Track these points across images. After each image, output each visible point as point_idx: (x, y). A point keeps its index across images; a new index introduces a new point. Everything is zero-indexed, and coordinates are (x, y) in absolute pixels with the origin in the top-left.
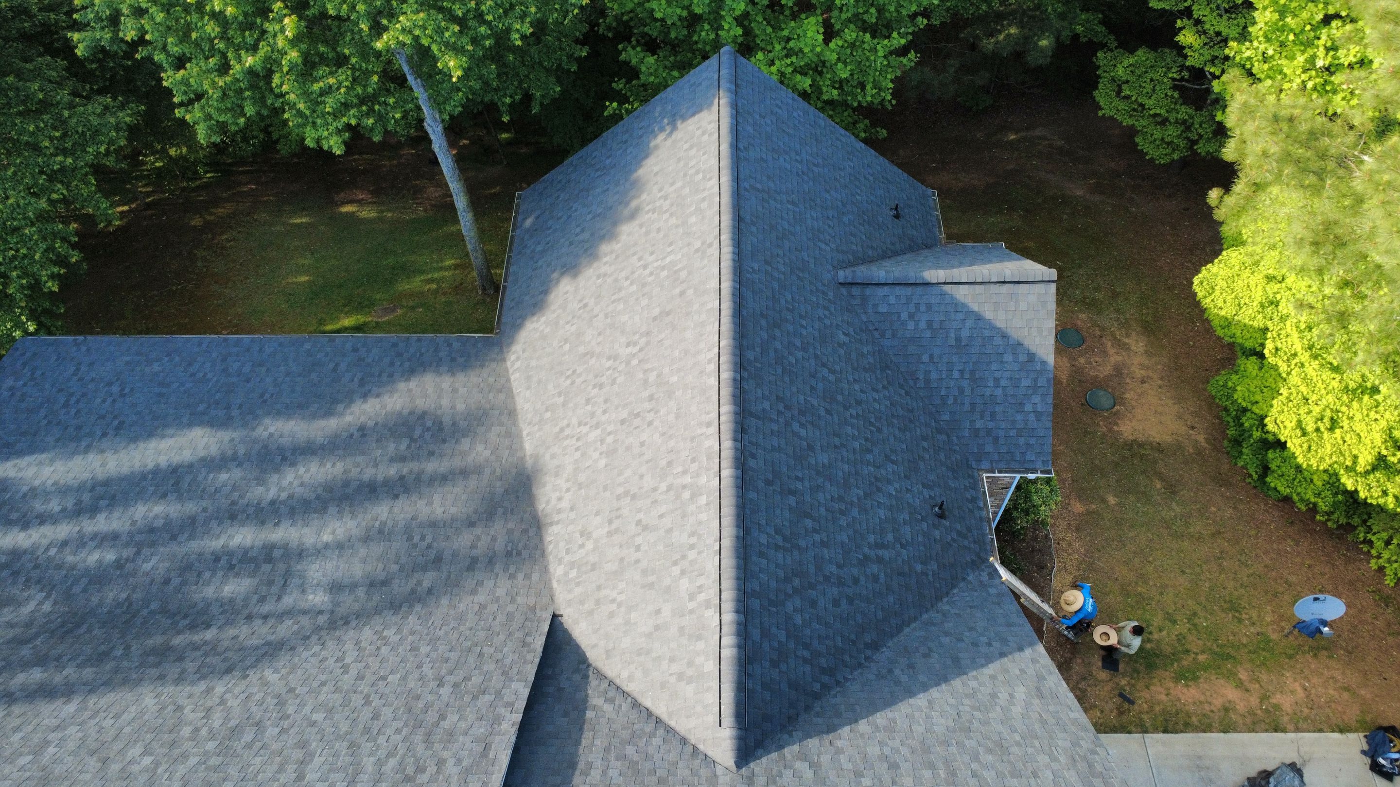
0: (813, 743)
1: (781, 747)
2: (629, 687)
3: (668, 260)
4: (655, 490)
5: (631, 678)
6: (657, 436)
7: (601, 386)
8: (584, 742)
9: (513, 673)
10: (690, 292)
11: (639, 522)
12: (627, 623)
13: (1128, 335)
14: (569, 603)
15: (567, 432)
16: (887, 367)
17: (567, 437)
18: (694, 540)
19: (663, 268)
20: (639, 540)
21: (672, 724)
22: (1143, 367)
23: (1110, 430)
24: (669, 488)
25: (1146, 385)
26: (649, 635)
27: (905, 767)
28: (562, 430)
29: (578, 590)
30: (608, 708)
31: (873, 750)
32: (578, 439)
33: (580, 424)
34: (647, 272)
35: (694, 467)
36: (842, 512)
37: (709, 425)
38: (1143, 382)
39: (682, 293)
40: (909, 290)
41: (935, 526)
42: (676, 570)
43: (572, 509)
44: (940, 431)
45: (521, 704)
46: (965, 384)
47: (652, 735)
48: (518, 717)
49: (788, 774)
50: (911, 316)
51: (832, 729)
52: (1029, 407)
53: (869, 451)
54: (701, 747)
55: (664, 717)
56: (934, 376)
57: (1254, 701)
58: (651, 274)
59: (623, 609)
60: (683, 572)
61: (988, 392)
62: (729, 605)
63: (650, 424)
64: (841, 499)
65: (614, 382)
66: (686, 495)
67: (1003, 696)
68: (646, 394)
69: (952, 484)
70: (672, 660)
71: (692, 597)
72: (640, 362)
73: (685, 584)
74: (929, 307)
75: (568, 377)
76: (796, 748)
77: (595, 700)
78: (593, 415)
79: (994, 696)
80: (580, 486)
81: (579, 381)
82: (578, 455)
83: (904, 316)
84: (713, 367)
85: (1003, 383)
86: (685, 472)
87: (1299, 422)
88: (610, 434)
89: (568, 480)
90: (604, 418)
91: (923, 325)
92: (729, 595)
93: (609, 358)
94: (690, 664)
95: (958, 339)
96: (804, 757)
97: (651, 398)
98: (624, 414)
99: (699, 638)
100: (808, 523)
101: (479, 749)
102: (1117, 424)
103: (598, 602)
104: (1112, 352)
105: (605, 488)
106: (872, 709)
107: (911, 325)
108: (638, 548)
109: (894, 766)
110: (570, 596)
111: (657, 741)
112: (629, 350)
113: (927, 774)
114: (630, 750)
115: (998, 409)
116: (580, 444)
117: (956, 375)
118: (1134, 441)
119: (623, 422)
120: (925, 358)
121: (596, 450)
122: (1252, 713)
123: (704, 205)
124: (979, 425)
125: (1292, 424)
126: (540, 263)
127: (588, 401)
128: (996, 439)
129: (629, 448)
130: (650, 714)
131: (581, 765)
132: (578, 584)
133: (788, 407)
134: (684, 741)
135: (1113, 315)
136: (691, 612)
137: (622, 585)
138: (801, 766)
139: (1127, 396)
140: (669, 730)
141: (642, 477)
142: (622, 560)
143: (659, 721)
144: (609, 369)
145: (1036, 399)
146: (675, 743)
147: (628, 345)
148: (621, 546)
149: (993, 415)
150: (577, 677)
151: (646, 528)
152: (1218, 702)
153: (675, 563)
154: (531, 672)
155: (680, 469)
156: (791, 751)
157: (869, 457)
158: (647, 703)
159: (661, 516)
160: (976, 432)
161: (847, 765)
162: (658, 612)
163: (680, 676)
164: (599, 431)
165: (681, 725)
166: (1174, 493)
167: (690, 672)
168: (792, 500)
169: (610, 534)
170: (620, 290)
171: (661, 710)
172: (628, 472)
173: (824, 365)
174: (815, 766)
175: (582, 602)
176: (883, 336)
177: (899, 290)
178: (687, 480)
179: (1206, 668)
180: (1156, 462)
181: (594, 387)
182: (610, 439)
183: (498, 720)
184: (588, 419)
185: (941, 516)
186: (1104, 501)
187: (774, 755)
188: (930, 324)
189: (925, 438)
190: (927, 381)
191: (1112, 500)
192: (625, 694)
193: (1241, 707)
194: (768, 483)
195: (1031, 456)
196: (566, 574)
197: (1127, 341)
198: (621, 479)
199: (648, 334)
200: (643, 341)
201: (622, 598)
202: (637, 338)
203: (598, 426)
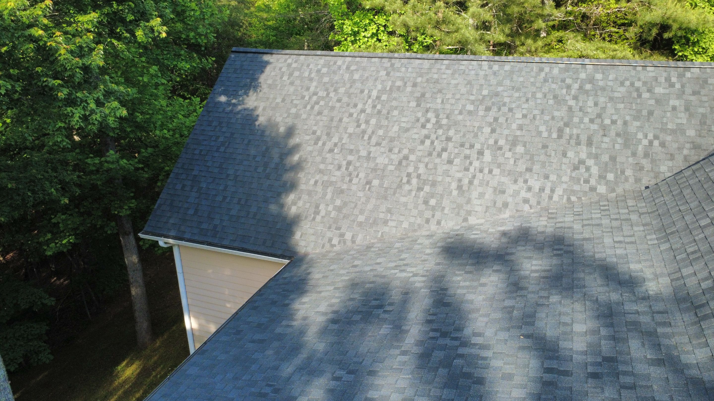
6: (525, 106)
7: (444, 150)
11: (592, 121)
12: (673, 132)
14: (638, 180)
18: (627, 83)
20: (607, 122)
24: (575, 98)
26: (691, 115)
28: (460, 188)
29: (629, 172)
32: (481, 171)
33: (467, 169)
35: (569, 81)
42: (646, 95)
43: (547, 177)
59: (661, 136)
60: (649, 91)
63: (511, 110)
65: (449, 139)
66: (588, 87)
68: (481, 113)
71: (672, 85)
72: (448, 117)
75: (408, 182)
80: (529, 170)
81: (422, 170)
82: (496, 171)
86: (569, 87)
88: (496, 142)
89: (516, 181)
90: (478, 146)
93: (422, 142)
98: (487, 130)
105: (545, 147)
108: (614, 122)
110: (632, 180)
112: (429, 126)
116: (486, 171)
119: (493, 131)
121: (503, 155)
127: (450, 162)
129: (520, 128)
132: (623, 172)
137: (640, 136)
141: (553, 118)
142: (618, 135)
144: (432, 143)
148: (605, 135)
151: (599, 116)
153: (640, 96)
155: (564, 91)
159: (596, 104)
162: (674, 108)
164: (487, 153)
172: (543, 128)
175: (642, 168)
178: (576, 86)
181: (439, 155)
184: (468, 161)
196: (607, 183)
198: (545, 134)
199: (427, 111)
200: (430, 115)
201: (650, 136)
202: (422, 120)
203: (481, 153)
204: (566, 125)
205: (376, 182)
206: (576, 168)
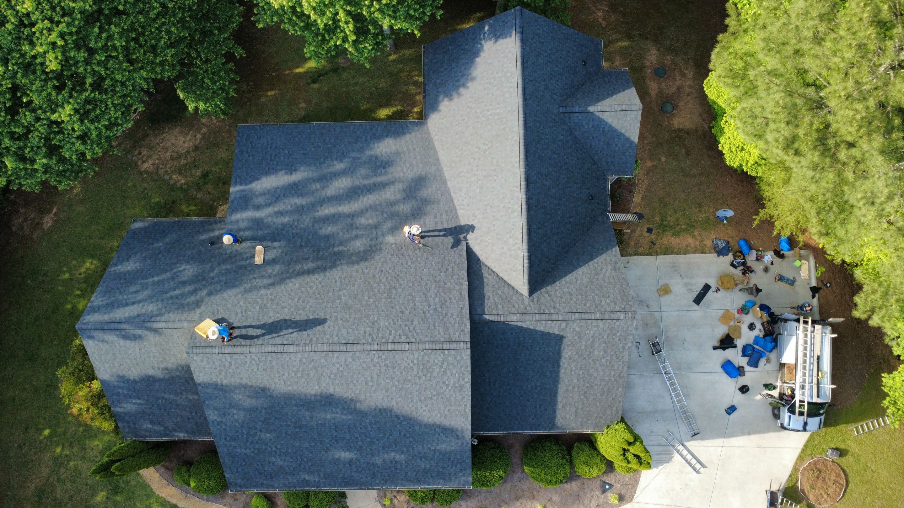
0: (549, 287)
1: (540, 289)
2: (495, 270)
3: (497, 111)
4: (499, 206)
5: (495, 267)
6: (498, 186)
8: (486, 290)
9: (460, 267)
10: (507, 129)
11: (494, 216)
12: (492, 249)
13: (687, 69)
14: (471, 239)
15: (462, 174)
16: (577, 143)
17: (462, 176)
18: (513, 227)
19: (496, 114)
20: (494, 223)
21: (510, 283)
22: (690, 86)
23: (669, 123)
24: (504, 207)
25: (689, 97)
26: (500, 255)
27: (574, 295)
28: (460, 173)
29: (474, 235)
30: (490, 277)
31: (566, 290)
32: (467, 178)
33: (467, 172)
34: (489, 113)
35: (512, 201)
36: (559, 209)
37: (517, 187)
38: (688, 95)
39: (504, 129)
40: (586, 114)
41: (590, 204)
42: (508, 236)
43: (468, 206)
44: (594, 164)
45: (466, 279)
46: (605, 146)
47: (504, 287)
48: (467, 283)
49: (543, 298)
50: (587, 124)
51: (554, 282)
52: (627, 154)
53: (568, 182)
54: (518, 290)
55: (507, 280)
56: (593, 144)
57: (697, 243)
58: (491, 115)
59: (490, 245)
60: (510, 237)
61: (613, 149)
62: (526, 251)
63: (495, 180)
64: (559, 204)
65: (479, 159)
66: (510, 211)
67: (604, 270)
68: (493, 168)
69: (597, 184)
70: (508, 264)
71: (514, 246)
72: (489, 153)
73: (511, 241)
74: (593, 120)
75: (460, 150)
76: (544, 289)
77: (485, 275)
78: (472, 170)
79: (601, 270)
80: (470, 197)
81: (464, 153)
82: (468, 185)
83: (584, 123)
84: (517, 165)
85: (619, 145)
86: (509, 202)
87: (730, 148)
89: (465, 194)
90: (477, 173)
91: (590, 126)
92: (526, 247)
93: (477, 148)
94: (514, 266)
95: (604, 131)
96: (547, 293)
97: (495, 170)
98: (485, 174)
99: (517, 259)
100: (548, 216)
101: (459, 294)
102: (672, 120)
103: (481, 241)
104: (678, 78)
105: (480, 201)
106: (566, 275)
107: (586, 126)
108: (494, 225)
109: (571, 295)
110: (471, 237)
111: (506, 288)
112: (484, 147)
113: (580, 297)
114: (499, 292)
115: (616, 154)
116: (468, 180)
117: (602, 143)
118: (678, 129)
119: (485, 177)
120: (591, 138)
121: (475, 185)
122: (696, 247)
123: (511, 90)
124: (609, 160)
125: (727, 149)
126: (440, 90)
127: (470, 164)
128: (614, 165)
129: (488, 188)
130: (502, 279)
131: (486, 297)
133: (542, 175)
134: (513, 288)
135: (683, 56)
136: (514, 250)
137: (489, 237)
138: (546, 295)
139: (680, 104)
140: (509, 285)
141: (493, 200)
142: (489, 228)
143: (505, 282)
144: (477, 152)
145: (630, 151)
147: (484, 144)
148: (488, 223)
149: (614, 157)
150: (478, 266)
151: (496, 219)
152: (685, 244)
153: (507, 233)
154: (465, 266)
155: (507, 201)
156: (543, 290)
157: (569, 185)
158: (501, 275)
159: (502, 216)
160: (607, 163)
161: (559, 295)
162: (503, 248)
163: (511, 269)
164: (475, 178)
165: (513, 283)
166: (689, 155)
167: (514, 268)
168: (543, 210)
169: (484, 218)
170: (478, 118)
171: (505, 278)
172: (488, 197)
173: (554, 153)
174: (550, 295)
175: (476, 240)
176: (575, 130)
177: (582, 114)
178: (510, 206)
179: (684, 230)
180: (684, 140)
181: (472, 158)
182: (480, 182)
183: (461, 284)
185: (593, 199)
186: (660, 160)
187: (539, 292)
188: (593, 126)
189: (588, 169)
190: (591, 146)
191: (663, 159)
192: (494, 272)
193: (692, 245)
194: (536, 206)
195: (627, 170)
196: (469, 229)
197: (686, 72)
198: (486, 199)
199: (491, 142)
200: (490, 144)
201: (490, 241)
202: (487, 142)
203: (475, 175)
204: (491, 207)
205: (458, 136)
206: (473, 215)
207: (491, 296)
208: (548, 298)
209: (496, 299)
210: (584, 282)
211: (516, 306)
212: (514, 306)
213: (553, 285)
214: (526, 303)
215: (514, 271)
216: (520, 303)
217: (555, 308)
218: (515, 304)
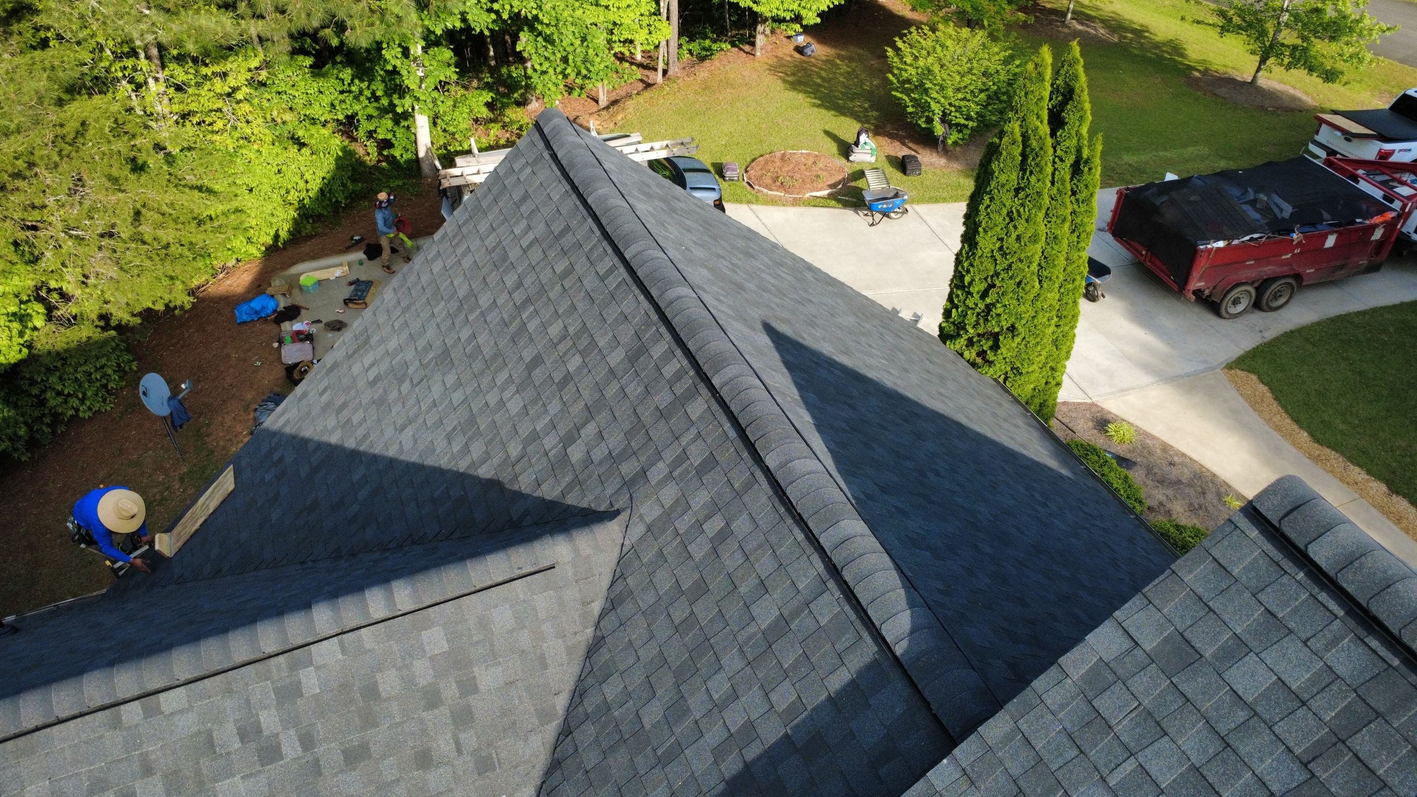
21: (561, 703)
27: (530, 353)
31: (515, 405)
47: (601, 712)
49: (601, 451)
54: (596, 607)
55: (551, 729)
67: (374, 372)
70: (425, 759)
79: (375, 382)
94: (432, 699)
99: (371, 692)
109: (536, 362)
111: (613, 690)
113: (534, 324)
114: (652, 714)
130: (555, 765)
131: (731, 766)
136: (307, 741)
138: (578, 450)
140: (579, 694)
143: (566, 731)
146: (604, 655)
161: (554, 407)
163: (461, 719)
167: (450, 690)
207: (714, 736)
208: (590, 430)
209: (719, 686)
210: (451, 379)
211: (715, 525)
212: (724, 535)
213: (505, 477)
214: (669, 494)
215: (469, 687)
216: (683, 524)
217: (638, 353)
218: (699, 549)
